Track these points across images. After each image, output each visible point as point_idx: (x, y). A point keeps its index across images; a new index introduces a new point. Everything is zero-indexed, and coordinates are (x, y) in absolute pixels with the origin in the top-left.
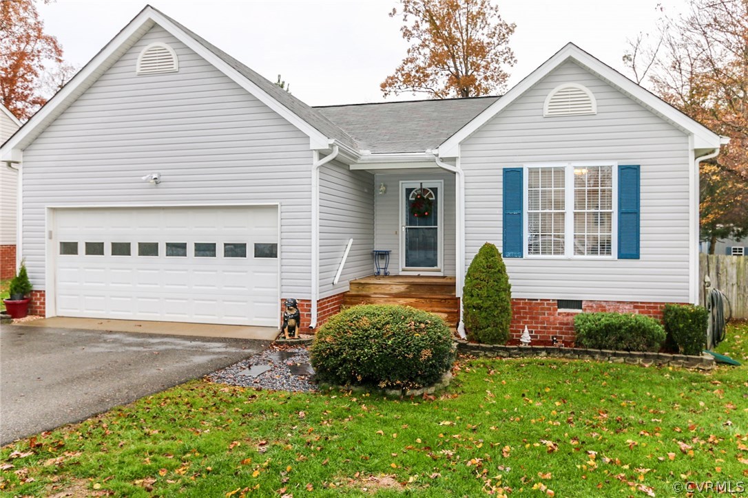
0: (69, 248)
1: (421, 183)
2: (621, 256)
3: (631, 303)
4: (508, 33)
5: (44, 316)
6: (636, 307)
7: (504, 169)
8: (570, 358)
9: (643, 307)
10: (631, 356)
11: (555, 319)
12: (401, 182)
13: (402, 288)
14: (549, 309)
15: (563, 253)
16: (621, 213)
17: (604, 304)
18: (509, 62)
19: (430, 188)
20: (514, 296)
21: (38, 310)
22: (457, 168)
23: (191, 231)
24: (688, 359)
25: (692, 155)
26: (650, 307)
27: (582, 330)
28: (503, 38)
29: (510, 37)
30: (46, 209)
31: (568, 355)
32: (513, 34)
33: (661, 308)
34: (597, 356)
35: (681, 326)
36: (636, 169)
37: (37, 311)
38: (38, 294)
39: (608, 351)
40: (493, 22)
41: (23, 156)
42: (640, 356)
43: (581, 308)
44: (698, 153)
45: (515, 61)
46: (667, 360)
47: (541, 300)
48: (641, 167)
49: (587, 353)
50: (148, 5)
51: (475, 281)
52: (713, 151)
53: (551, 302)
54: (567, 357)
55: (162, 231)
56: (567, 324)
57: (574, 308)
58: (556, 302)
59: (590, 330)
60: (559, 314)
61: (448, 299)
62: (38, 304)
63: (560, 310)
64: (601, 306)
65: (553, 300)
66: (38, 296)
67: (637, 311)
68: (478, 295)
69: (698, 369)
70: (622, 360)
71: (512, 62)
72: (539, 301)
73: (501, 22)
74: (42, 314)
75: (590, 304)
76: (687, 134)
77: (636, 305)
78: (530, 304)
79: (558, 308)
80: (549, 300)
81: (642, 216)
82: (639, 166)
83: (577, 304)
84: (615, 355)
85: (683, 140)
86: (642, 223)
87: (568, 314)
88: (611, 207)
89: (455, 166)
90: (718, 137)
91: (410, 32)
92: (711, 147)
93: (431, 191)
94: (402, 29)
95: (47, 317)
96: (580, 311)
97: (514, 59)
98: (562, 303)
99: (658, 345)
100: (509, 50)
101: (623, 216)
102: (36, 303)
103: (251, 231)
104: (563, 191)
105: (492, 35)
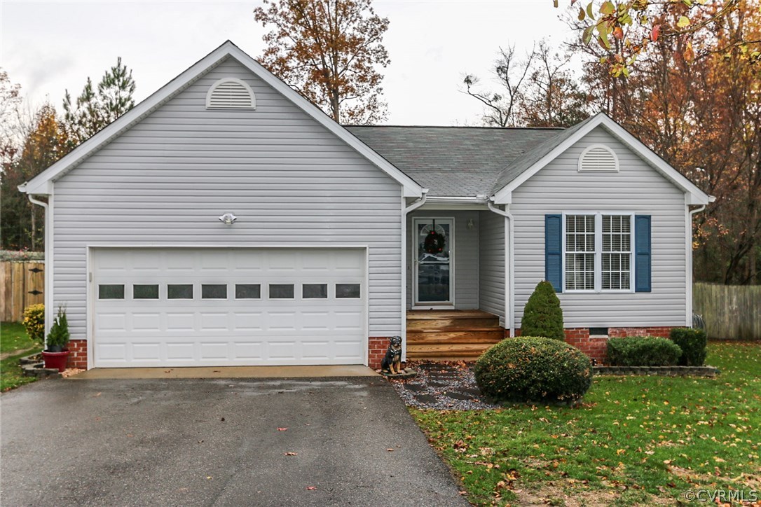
0: (112, 292)
1: (434, 220)
2: (638, 290)
3: (645, 328)
4: (380, 30)
5: (86, 368)
6: (648, 331)
7: (546, 215)
8: (618, 375)
9: (653, 331)
10: (662, 369)
11: (588, 345)
12: (413, 218)
13: (447, 323)
14: (583, 336)
15: (593, 288)
16: (637, 254)
17: (625, 330)
18: (382, 62)
19: (441, 225)
20: (565, 325)
21: (76, 362)
22: (507, 213)
23: (265, 272)
24: (699, 369)
25: (687, 209)
26: (659, 331)
27: (624, 351)
28: (375, 35)
29: (383, 35)
30: (88, 248)
31: (617, 372)
32: (386, 31)
33: (669, 331)
34: (639, 372)
35: (690, 344)
36: (648, 218)
37: (74, 364)
38: (76, 344)
39: (646, 367)
40: (366, 15)
41: (55, 188)
42: (668, 369)
43: (607, 334)
44: (691, 207)
45: (389, 61)
46: (686, 371)
47: (576, 328)
48: (652, 217)
49: (631, 369)
50: (228, 41)
51: (539, 315)
52: (700, 206)
53: (584, 330)
54: (616, 374)
55: (231, 273)
56: (596, 348)
57: (601, 334)
58: (588, 330)
59: (631, 351)
60: (591, 340)
61: (494, 331)
62: (76, 355)
63: (591, 337)
64: (622, 331)
65: (586, 328)
66: (76, 346)
67: (649, 334)
68: (542, 326)
69: (707, 376)
70: (656, 373)
71: (385, 62)
72: (574, 330)
73: (374, 16)
74: (83, 366)
75: (615, 330)
76: (682, 191)
77: (648, 329)
78: (568, 332)
79: (591, 334)
80: (583, 328)
81: (653, 257)
82: (650, 216)
83: (604, 331)
84: (651, 370)
85: (680, 196)
86: (653, 262)
87: (598, 340)
88: (629, 250)
89: (504, 210)
90: (707, 196)
91: (266, 15)
92: (700, 203)
93: (441, 227)
94: (255, 11)
95: (88, 369)
96: (606, 337)
97: (387, 59)
98: (594, 331)
99: (677, 360)
100: (383, 48)
101: (639, 257)
102: (73, 355)
103: (331, 272)
104: (594, 235)
105: (363, 30)
